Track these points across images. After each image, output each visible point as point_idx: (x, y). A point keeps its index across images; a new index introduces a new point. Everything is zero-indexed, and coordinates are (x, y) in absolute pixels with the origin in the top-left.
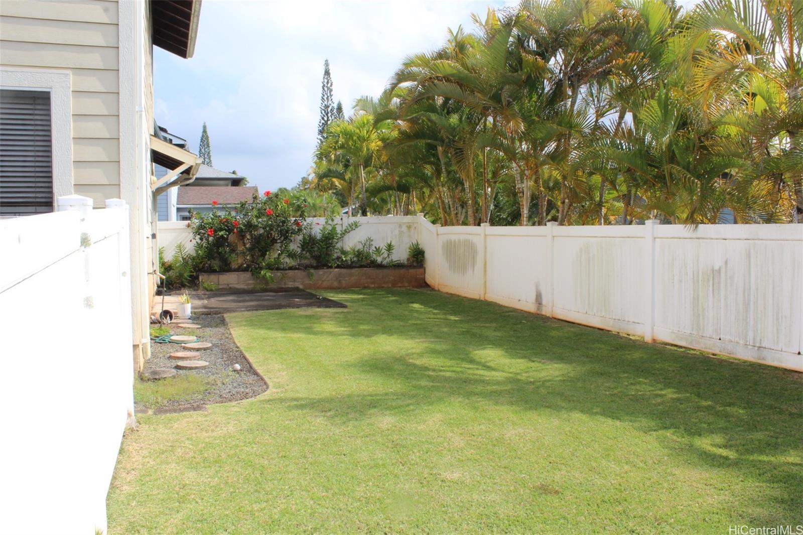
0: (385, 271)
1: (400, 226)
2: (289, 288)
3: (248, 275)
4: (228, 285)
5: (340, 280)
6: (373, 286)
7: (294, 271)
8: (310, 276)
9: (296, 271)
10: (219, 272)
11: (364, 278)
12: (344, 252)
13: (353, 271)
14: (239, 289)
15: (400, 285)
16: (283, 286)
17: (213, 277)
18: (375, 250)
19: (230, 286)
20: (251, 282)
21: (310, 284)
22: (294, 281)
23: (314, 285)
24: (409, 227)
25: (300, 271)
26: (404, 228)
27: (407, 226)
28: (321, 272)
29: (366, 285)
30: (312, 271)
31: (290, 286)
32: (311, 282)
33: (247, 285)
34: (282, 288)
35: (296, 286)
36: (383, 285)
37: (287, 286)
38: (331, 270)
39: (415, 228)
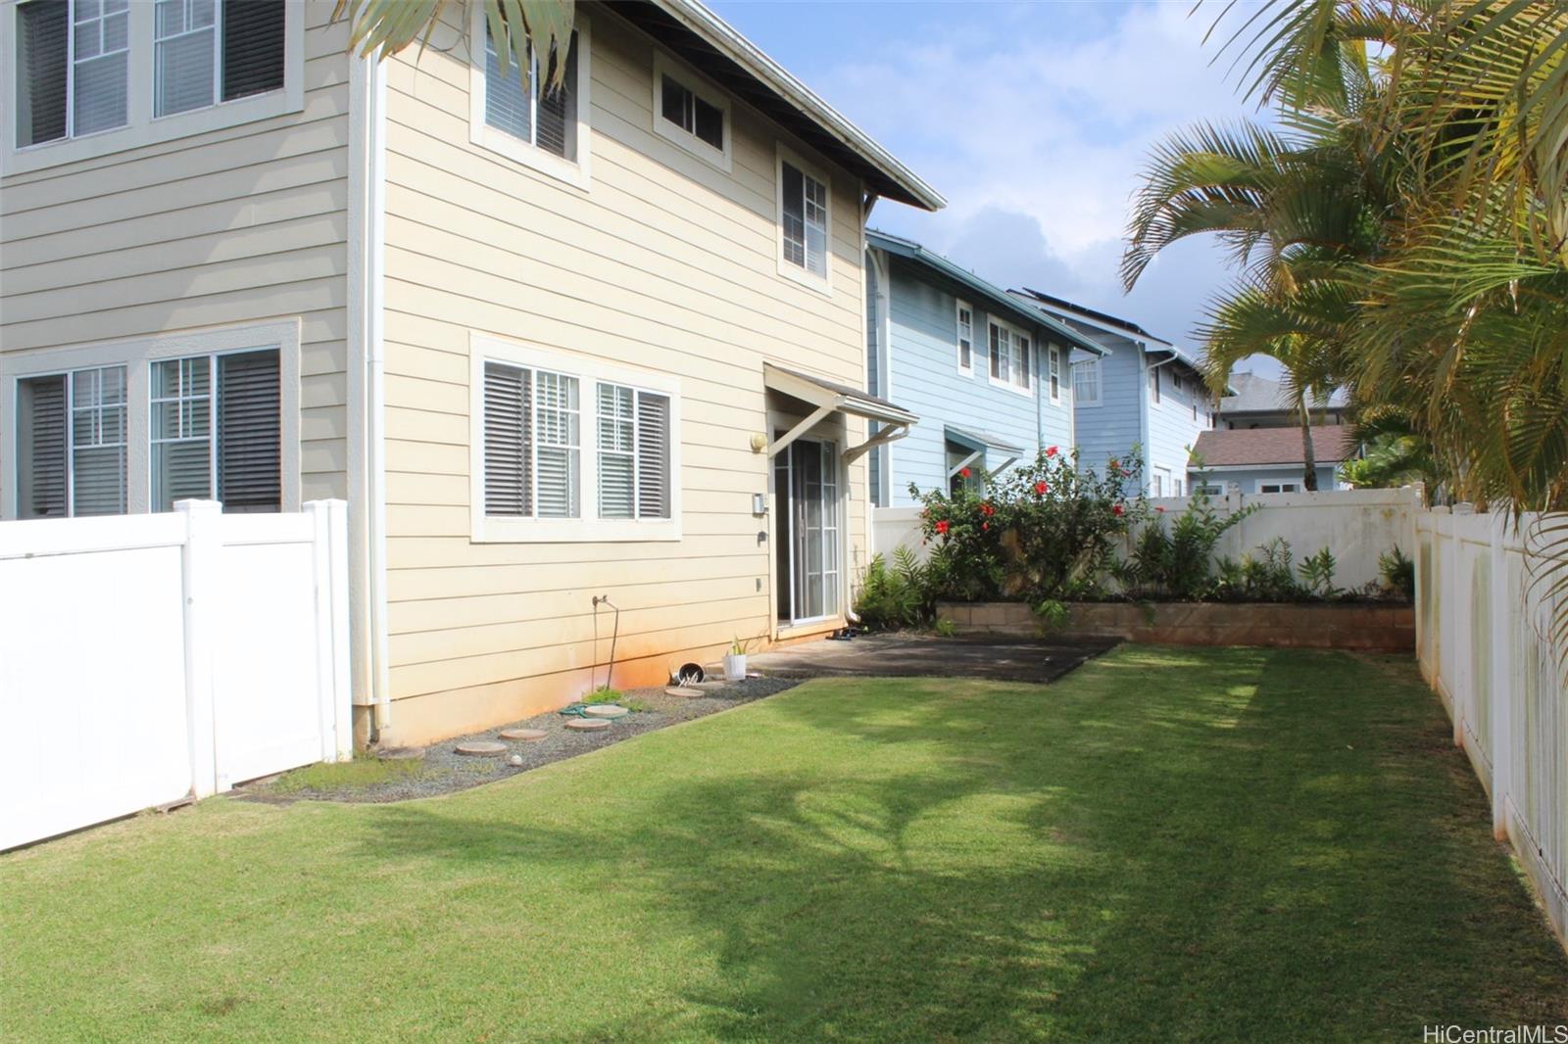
0: (1317, 612)
1: (1366, 512)
2: (1103, 637)
3: (1024, 609)
4: (987, 626)
5: (1212, 628)
6: (1287, 642)
7: (1113, 605)
8: (1149, 616)
9: (1120, 605)
10: (971, 601)
11: (1268, 624)
12: (1229, 569)
13: (1242, 608)
14: (1005, 635)
15: (1352, 643)
16: (1093, 634)
17: (961, 612)
18: (1305, 564)
19: (992, 628)
20: (1030, 622)
21: (1148, 632)
22: (1115, 625)
23: (1156, 634)
24: (1389, 514)
25: (1126, 605)
26: (1376, 517)
27: (1383, 512)
28: (1171, 608)
29: (1271, 640)
30: (1153, 605)
31: (1106, 635)
32: (1150, 629)
33: (1025, 627)
34: (1091, 638)
35: (1118, 635)
36: (1313, 642)
37: (1100, 634)
38: (1193, 605)
39: (1404, 515)
